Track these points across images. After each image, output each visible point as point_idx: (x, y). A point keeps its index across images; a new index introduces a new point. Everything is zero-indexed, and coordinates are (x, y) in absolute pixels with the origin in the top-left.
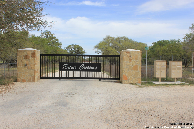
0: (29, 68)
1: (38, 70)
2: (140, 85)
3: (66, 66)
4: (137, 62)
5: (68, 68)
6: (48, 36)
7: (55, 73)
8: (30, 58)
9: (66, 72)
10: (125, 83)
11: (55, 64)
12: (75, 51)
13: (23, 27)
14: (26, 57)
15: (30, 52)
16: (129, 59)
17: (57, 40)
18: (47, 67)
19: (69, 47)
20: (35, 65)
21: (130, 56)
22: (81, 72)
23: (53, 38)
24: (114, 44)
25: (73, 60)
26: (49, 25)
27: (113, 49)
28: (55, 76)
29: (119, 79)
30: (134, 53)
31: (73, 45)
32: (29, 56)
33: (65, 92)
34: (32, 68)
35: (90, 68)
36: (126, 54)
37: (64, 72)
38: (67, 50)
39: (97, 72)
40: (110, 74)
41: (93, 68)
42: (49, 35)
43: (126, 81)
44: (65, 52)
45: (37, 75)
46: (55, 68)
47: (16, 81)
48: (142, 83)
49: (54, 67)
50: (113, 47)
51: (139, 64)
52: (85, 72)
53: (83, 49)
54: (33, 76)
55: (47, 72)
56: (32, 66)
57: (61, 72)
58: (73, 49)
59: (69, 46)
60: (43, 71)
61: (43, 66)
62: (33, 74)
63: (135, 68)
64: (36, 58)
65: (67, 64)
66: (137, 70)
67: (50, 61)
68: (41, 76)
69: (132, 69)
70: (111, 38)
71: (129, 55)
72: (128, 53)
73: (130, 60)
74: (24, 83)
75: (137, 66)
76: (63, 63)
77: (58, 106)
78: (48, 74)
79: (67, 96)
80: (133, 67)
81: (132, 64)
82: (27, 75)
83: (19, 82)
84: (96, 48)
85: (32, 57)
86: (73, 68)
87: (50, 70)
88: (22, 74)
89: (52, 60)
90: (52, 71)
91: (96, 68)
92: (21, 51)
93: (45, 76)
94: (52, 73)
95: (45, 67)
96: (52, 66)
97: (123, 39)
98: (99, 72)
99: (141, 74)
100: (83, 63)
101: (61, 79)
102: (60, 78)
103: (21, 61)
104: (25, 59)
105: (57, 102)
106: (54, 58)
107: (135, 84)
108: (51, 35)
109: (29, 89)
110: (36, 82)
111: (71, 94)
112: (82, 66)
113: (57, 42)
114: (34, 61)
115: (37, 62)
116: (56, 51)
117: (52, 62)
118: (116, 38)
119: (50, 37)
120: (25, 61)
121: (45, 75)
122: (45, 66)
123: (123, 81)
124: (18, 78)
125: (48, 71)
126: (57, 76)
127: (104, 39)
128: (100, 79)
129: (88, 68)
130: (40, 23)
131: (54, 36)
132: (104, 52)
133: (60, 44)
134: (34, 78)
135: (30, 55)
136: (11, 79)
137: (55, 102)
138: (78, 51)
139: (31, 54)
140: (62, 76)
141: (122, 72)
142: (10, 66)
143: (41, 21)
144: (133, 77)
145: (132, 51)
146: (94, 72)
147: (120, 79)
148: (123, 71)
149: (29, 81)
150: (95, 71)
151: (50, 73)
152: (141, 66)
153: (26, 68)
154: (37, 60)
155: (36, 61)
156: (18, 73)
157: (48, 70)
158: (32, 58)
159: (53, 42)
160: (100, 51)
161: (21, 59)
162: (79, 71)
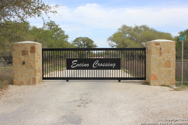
0: (28, 67)
1: (39, 69)
2: (175, 87)
3: (76, 64)
4: (170, 57)
5: (78, 65)
6: (52, 27)
7: (62, 72)
8: (30, 54)
9: (75, 70)
10: (154, 84)
11: (62, 61)
12: (85, 45)
13: (20, 14)
14: (24, 53)
15: (29, 46)
16: (158, 53)
17: (63, 32)
18: (51, 64)
19: (77, 40)
20: (36, 62)
21: (161, 49)
22: (95, 70)
23: (58, 29)
24: (131, 34)
25: (82, 56)
26: (52, 10)
27: (131, 41)
28: (62, 77)
29: (145, 79)
30: (165, 45)
31: (82, 37)
32: (28, 52)
33: (75, 99)
34: (32, 67)
35: (106, 66)
36: (155, 46)
37: (73, 70)
38: (75, 43)
39: (116, 70)
40: (130, 72)
41: (111, 65)
42: (54, 26)
43: (155, 82)
44: (72, 46)
45: (39, 75)
46: (62, 66)
47: (12, 83)
48: (177, 85)
49: (60, 64)
50: (131, 39)
51: (172, 59)
52: (100, 70)
53: (93, 42)
54: (34, 77)
55: (51, 71)
56: (32, 64)
57: (68, 70)
58: (82, 43)
59: (77, 38)
60: (46, 70)
61: (46, 63)
62: (34, 74)
63: (168, 64)
64: (37, 53)
65: (76, 61)
66: (169, 67)
67: (55, 57)
68: (44, 76)
69: (163, 65)
70: (127, 27)
71: (158, 47)
72: (157, 44)
73: (161, 54)
74: (22, 87)
75: (170, 61)
76: (72, 59)
77: (67, 123)
78: (53, 73)
79: (79, 106)
80: (164, 63)
81: (164, 60)
82: (25, 76)
83: (16, 84)
84: (110, 40)
85: (31, 52)
86: (85, 65)
87: (55, 68)
88: (20, 74)
89: (57, 56)
90: (57, 69)
91: (114, 65)
92: (17, 45)
93: (49, 77)
94: (57, 72)
95: (49, 65)
96: (57, 63)
97: (142, 29)
98: (118, 70)
99: (175, 72)
100: (97, 59)
101: (69, 81)
102: (67, 79)
103: (17, 58)
104: (22, 55)
105: (66, 116)
106: (59, 53)
107: (168, 86)
108: (55, 26)
109: (27, 95)
110: (38, 85)
111: (84, 103)
112: (96, 63)
113: (63, 34)
114: (34, 58)
115: (38, 59)
116: (62, 45)
117: (57, 59)
118: (134, 27)
119: (54, 29)
120: (23, 58)
121: (49, 74)
122: (49, 63)
123: (152, 82)
124: (14, 80)
125: (53, 70)
126: (64, 77)
127: (119, 29)
128: (119, 79)
129: (103, 66)
130: (41, 8)
131: (59, 27)
132: (120, 45)
133: (67, 37)
134: (34, 79)
135: (29, 50)
136: (5, 82)
137: (63, 117)
138: (87, 44)
139: (30, 48)
140: (71, 77)
141: (150, 70)
142: (8, 64)
143: (42, 5)
144: (165, 76)
145: (163, 42)
146: (111, 70)
147: (147, 79)
148: (152, 69)
149: (28, 83)
150: (113, 69)
151: (55, 72)
152: (175, 62)
153: (24, 67)
154: (39, 56)
155: (37, 57)
156: (14, 74)
157: (53, 68)
158: (31, 54)
159: (58, 34)
160: (114, 44)
161: (18, 55)
162: (92, 70)
